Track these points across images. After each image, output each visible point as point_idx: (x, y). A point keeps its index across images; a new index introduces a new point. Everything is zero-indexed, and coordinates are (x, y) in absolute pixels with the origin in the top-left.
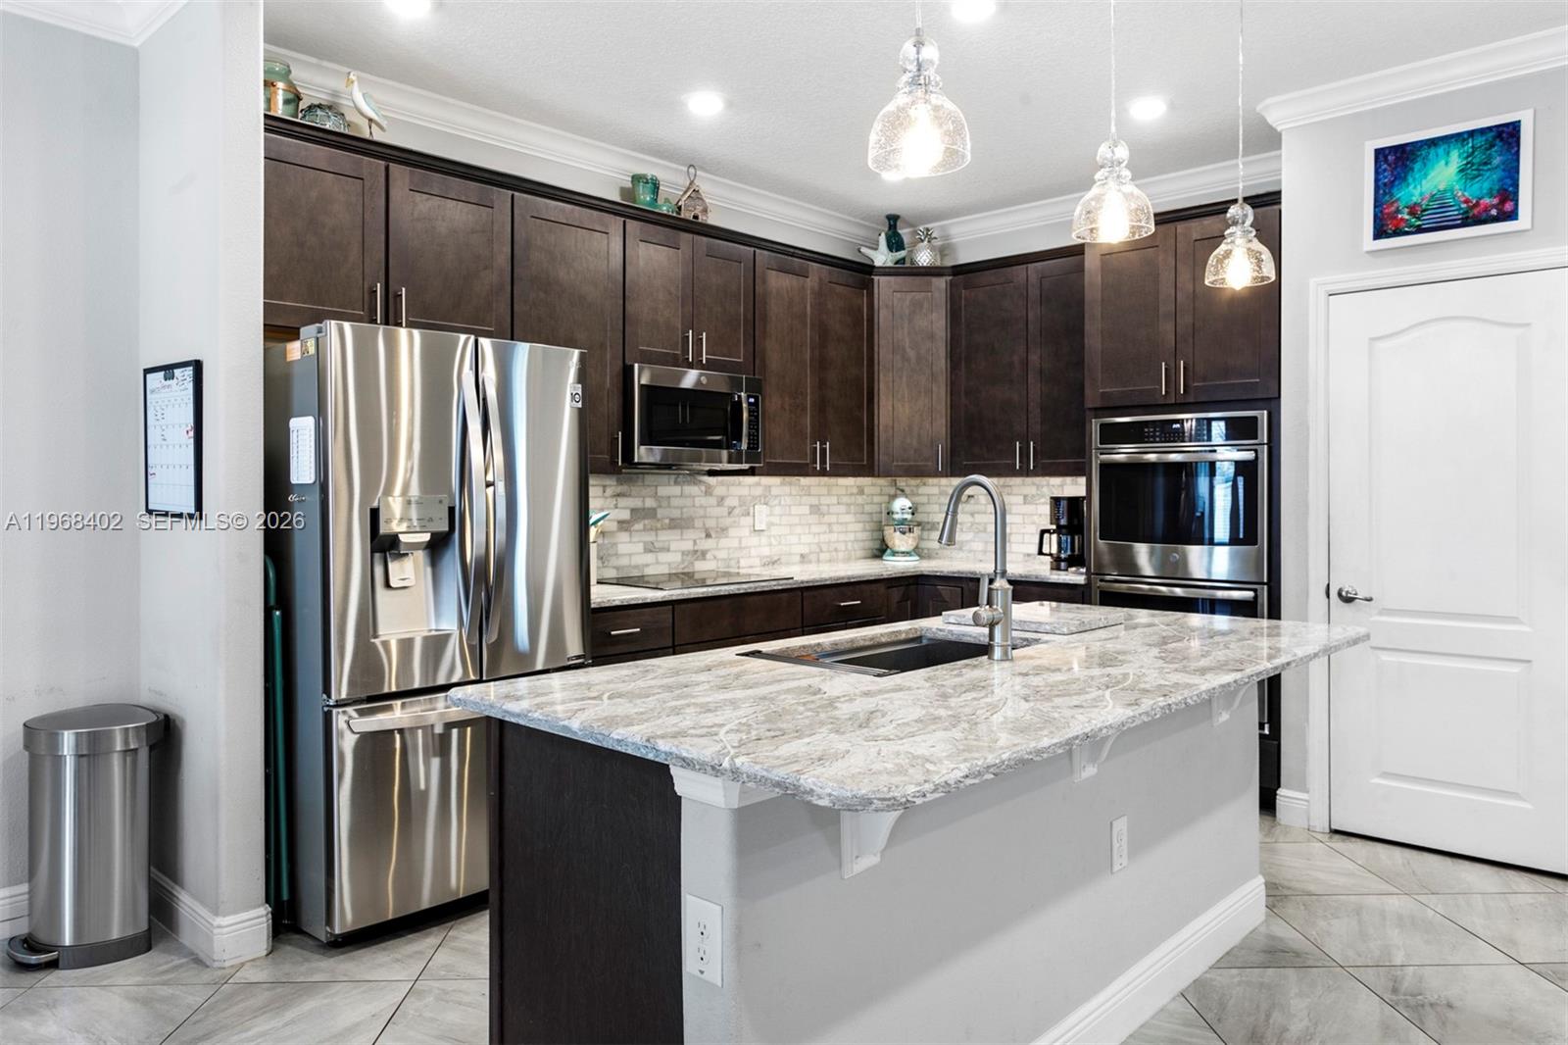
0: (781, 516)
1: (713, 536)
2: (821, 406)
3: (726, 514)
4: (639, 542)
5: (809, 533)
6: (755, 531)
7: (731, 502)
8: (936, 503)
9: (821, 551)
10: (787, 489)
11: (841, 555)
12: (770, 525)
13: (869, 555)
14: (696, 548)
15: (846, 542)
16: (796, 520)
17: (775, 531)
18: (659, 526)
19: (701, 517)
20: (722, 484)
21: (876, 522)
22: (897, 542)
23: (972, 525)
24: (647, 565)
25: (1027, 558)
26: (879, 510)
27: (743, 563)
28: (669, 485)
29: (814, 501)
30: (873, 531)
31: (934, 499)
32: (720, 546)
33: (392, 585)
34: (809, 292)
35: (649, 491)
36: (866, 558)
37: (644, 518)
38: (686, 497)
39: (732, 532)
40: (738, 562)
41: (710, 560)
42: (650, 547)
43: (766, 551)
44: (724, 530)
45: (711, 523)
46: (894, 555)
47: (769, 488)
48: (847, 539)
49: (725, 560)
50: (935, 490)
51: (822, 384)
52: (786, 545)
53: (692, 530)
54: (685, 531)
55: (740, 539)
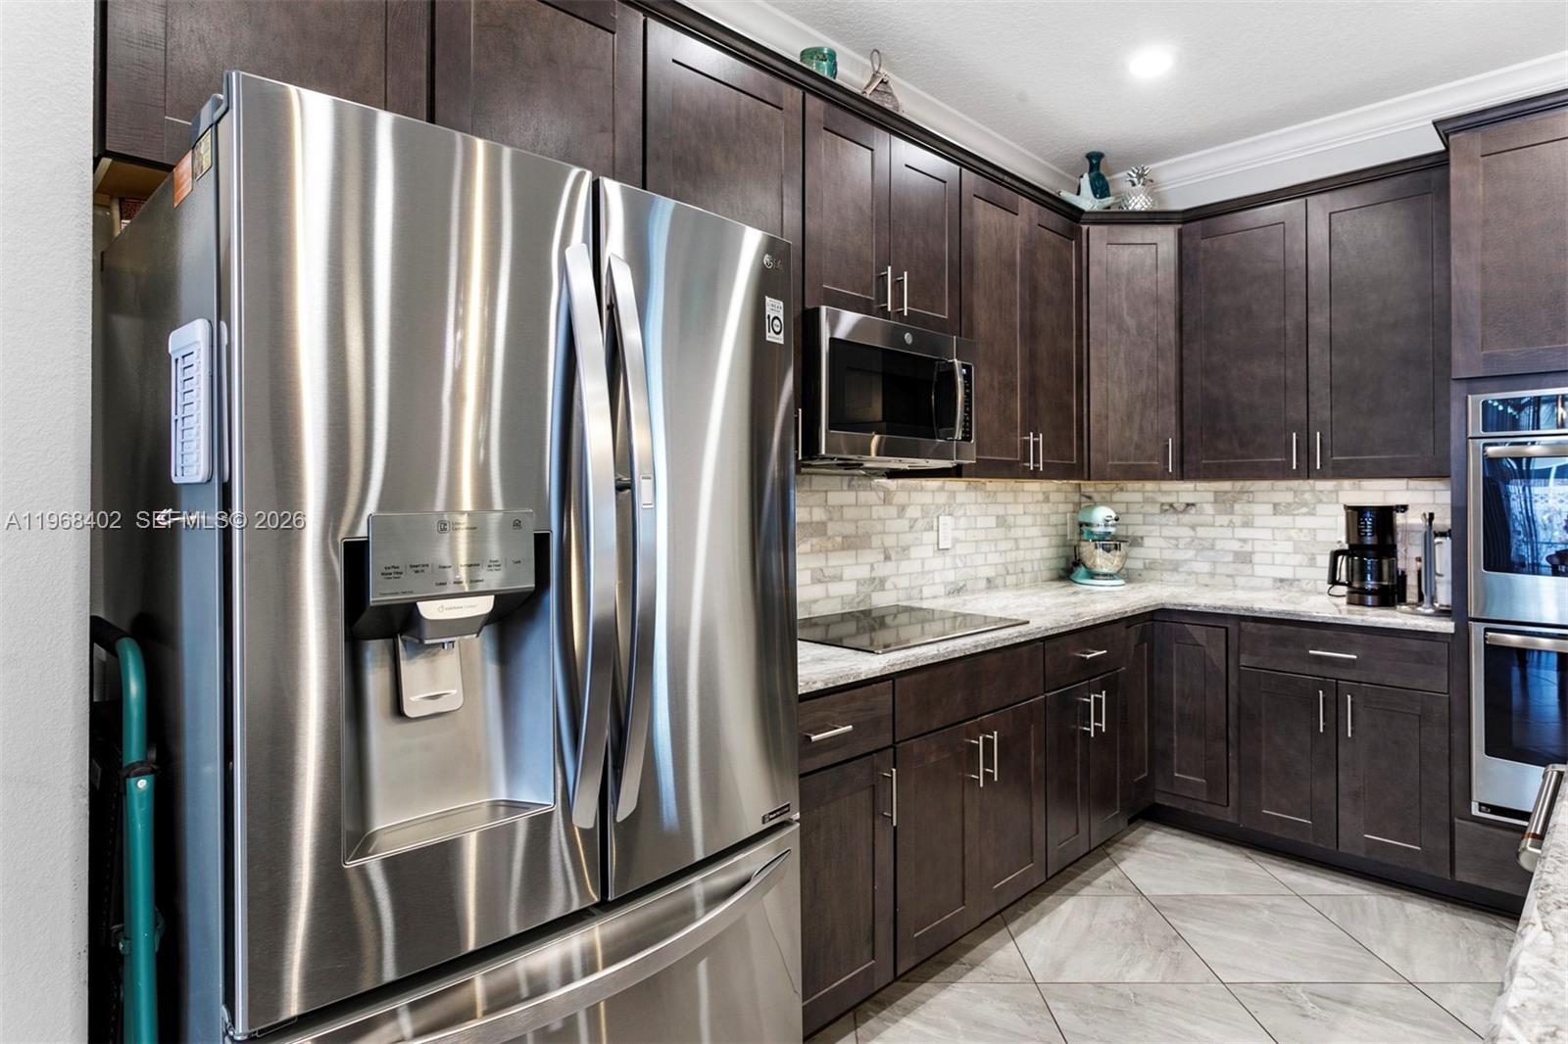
0: (966, 529)
1: (893, 557)
2: (1032, 386)
3: (907, 529)
4: (807, 569)
5: (996, 552)
6: (939, 549)
7: (913, 512)
8: (1140, 513)
9: (1008, 573)
10: (972, 495)
11: (1028, 577)
12: (956, 541)
13: (1055, 577)
14: (873, 575)
15: (1032, 561)
16: (981, 535)
17: (960, 550)
18: (830, 546)
19: (880, 533)
20: (903, 488)
21: (1061, 535)
22: (1098, 561)
23: (1193, 541)
24: (815, 601)
25: (1279, 584)
26: (1063, 522)
27: (927, 592)
28: (842, 490)
29: (1000, 510)
30: (1059, 546)
31: (1134, 508)
32: (901, 571)
33: (409, 711)
34: (1019, 234)
35: (818, 498)
36: (1053, 580)
37: (812, 536)
38: (861, 506)
39: (914, 552)
40: (921, 591)
41: (889, 590)
42: (819, 575)
43: (951, 576)
44: (906, 549)
45: (890, 541)
46: (1092, 578)
47: (953, 493)
48: (1033, 558)
49: (906, 588)
50: (1138, 497)
51: (1032, 358)
52: (970, 567)
53: (868, 552)
54: (860, 551)
55: (923, 560)
